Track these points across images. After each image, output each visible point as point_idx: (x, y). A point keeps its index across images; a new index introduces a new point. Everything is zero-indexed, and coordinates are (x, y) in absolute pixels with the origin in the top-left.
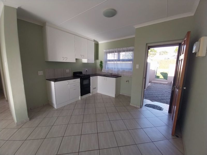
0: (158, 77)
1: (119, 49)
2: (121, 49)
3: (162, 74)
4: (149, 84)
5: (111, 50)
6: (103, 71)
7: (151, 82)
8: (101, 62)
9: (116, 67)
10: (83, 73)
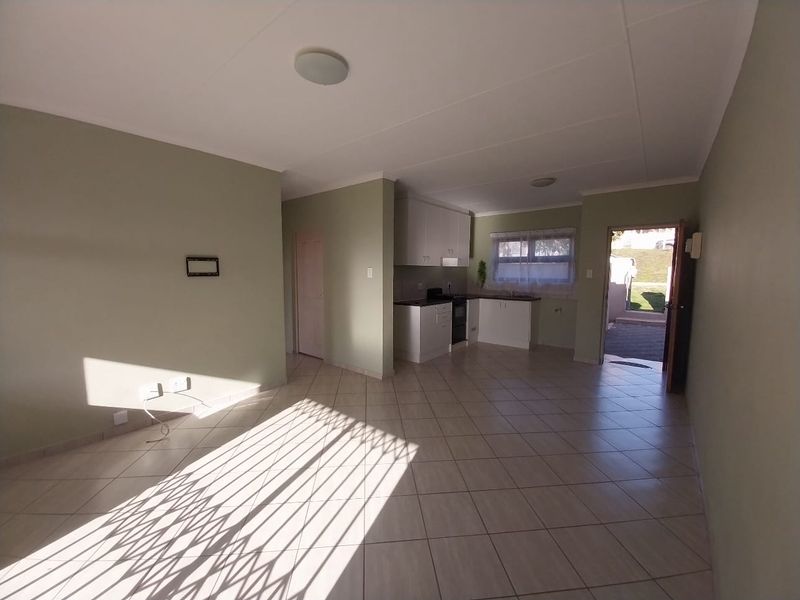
0: (636, 306)
1: (533, 233)
2: (540, 233)
3: (647, 296)
4: (610, 326)
5: (510, 235)
6: (487, 286)
7: (614, 321)
8: (483, 265)
9: (527, 277)
10: (444, 292)
